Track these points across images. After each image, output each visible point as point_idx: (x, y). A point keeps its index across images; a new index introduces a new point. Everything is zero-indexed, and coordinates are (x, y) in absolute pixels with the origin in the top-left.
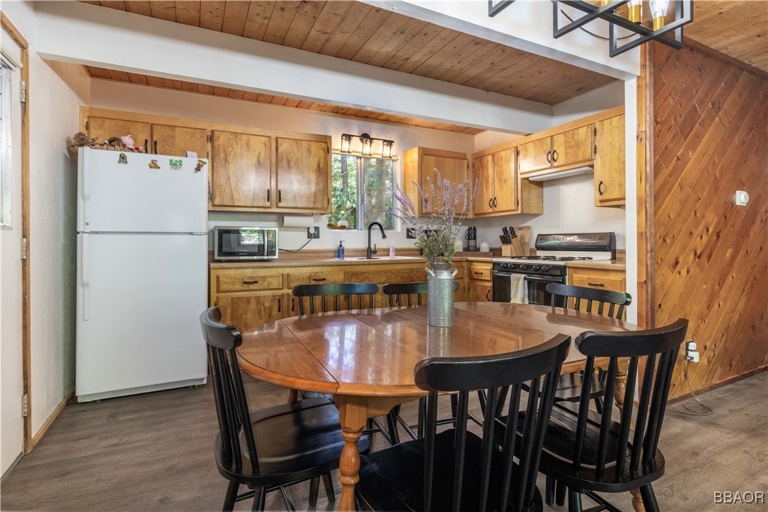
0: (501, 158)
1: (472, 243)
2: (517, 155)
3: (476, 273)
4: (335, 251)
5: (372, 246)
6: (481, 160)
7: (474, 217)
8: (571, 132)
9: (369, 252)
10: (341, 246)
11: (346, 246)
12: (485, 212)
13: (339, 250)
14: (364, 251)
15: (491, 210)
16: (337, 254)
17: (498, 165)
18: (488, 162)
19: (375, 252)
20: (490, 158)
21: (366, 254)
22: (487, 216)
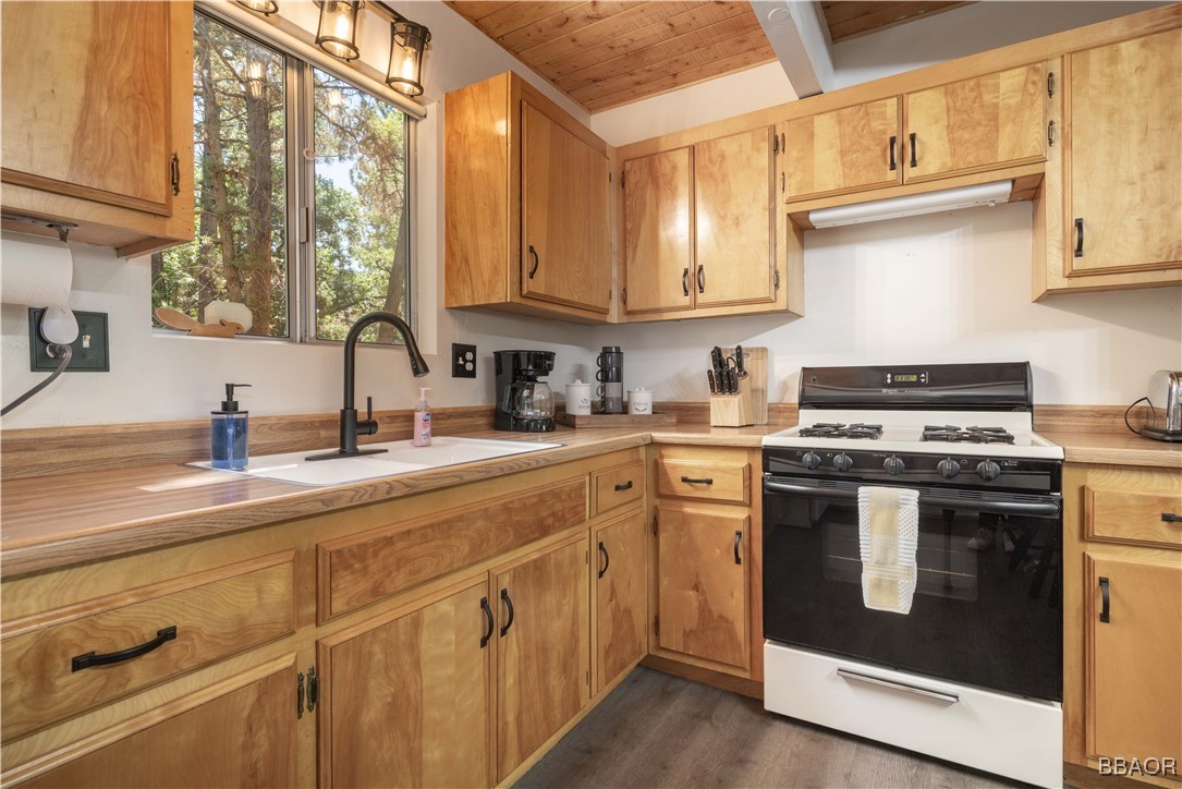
0: (723, 156)
1: (613, 389)
2: (776, 150)
3: (685, 480)
4: (196, 433)
5: (360, 406)
6: (651, 164)
7: (625, 319)
8: (972, 83)
9: (349, 426)
10: (229, 406)
11: (253, 404)
12: (663, 304)
13: (220, 428)
14: (325, 423)
15: (686, 301)
16: (209, 444)
17: (711, 176)
18: (674, 168)
19: (370, 426)
20: (682, 159)
21: (337, 433)
22: (667, 316)
